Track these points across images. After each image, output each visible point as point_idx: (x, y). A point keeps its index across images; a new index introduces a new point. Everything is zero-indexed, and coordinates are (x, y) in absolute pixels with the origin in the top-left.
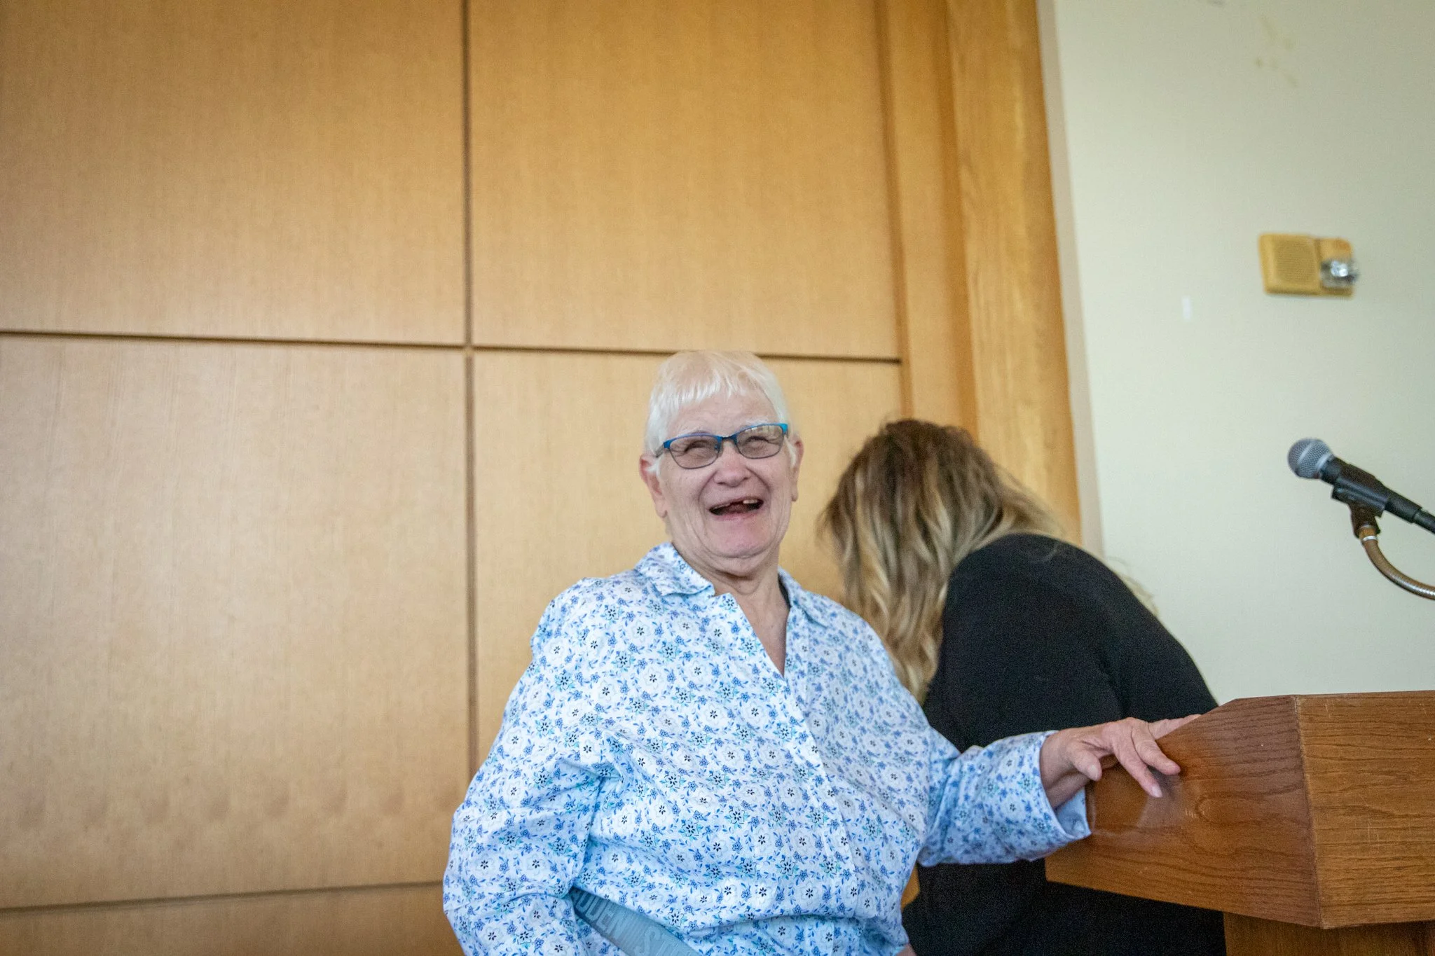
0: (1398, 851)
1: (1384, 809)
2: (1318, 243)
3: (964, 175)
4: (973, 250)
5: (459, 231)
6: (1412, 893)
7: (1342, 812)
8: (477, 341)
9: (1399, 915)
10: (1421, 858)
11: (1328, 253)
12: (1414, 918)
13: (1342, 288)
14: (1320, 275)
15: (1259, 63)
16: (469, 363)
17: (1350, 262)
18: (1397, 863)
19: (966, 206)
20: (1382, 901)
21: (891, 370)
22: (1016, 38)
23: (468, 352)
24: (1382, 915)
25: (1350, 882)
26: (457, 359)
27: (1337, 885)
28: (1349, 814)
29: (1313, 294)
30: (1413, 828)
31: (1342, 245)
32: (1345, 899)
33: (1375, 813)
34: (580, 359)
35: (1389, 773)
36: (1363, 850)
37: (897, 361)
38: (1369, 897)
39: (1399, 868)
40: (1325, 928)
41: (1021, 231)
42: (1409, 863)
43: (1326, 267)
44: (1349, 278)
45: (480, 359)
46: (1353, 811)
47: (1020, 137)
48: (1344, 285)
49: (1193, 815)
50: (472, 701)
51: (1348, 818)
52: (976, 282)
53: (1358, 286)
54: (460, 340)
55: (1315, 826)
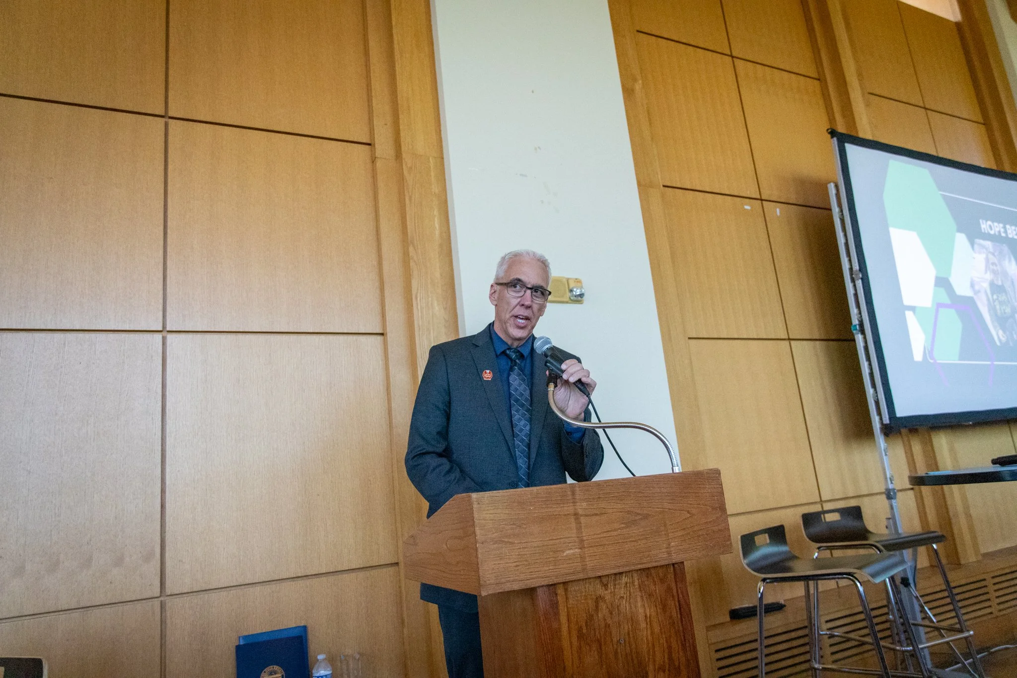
0: (515, 559)
1: (510, 540)
2: (568, 280)
3: (411, 249)
4: (415, 284)
5: (160, 275)
6: (522, 577)
7: (491, 543)
8: (168, 329)
9: (516, 587)
10: (526, 561)
11: (572, 285)
12: (524, 587)
13: (579, 299)
14: (568, 294)
15: (542, 202)
16: (164, 339)
17: (582, 287)
18: (515, 564)
19: (412, 264)
20: (509, 581)
21: (379, 338)
22: (435, 189)
23: (164, 334)
24: (508, 587)
25: (494, 574)
26: (158, 337)
27: (488, 576)
28: (494, 544)
29: (567, 302)
30: (523, 548)
31: (578, 281)
32: (492, 581)
33: (506, 543)
34: (223, 336)
35: (514, 524)
36: (501, 559)
37: (382, 334)
38: (503, 580)
39: (517, 566)
40: (483, 595)
41: (438, 274)
42: (521, 563)
43: (571, 291)
44: (581, 295)
45: (170, 337)
46: (496, 543)
47: (437, 232)
48: (579, 298)
49: (445, 547)
50: (163, 506)
51: (494, 546)
52: (416, 298)
53: (584, 298)
54: (161, 329)
55: (480, 551)
